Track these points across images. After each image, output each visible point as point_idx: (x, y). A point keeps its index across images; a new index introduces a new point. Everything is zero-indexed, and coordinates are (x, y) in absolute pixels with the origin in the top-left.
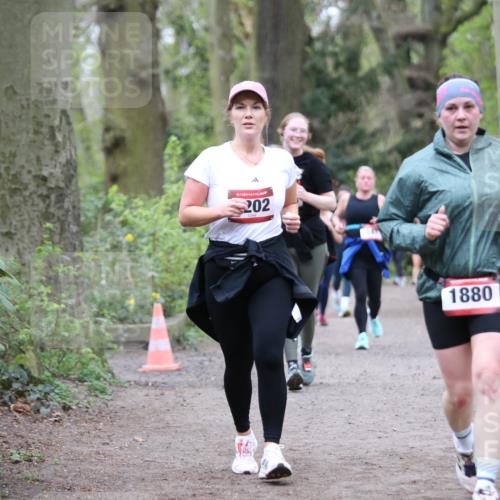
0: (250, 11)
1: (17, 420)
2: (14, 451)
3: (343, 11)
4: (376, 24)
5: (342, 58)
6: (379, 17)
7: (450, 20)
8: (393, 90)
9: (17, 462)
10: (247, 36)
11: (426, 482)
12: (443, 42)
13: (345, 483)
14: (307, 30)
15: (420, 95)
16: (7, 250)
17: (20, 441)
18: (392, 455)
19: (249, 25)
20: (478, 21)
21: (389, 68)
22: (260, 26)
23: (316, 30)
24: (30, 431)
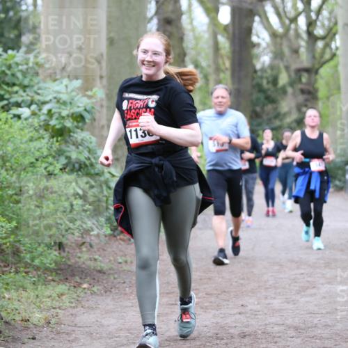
0: (228, 58)
1: (120, 244)
2: (119, 258)
3: (271, 58)
4: (286, 64)
5: (270, 79)
6: (287, 61)
7: (319, 63)
8: (294, 94)
9: (120, 263)
10: (227, 69)
11: (307, 274)
12: (317, 72)
13: (270, 274)
14: (254, 66)
15: (305, 96)
16: (116, 166)
17: (121, 253)
18: (292, 261)
19: (228, 64)
20: (332, 63)
21: (292, 84)
22: (233, 64)
23: (258, 66)
24: (127, 249)
